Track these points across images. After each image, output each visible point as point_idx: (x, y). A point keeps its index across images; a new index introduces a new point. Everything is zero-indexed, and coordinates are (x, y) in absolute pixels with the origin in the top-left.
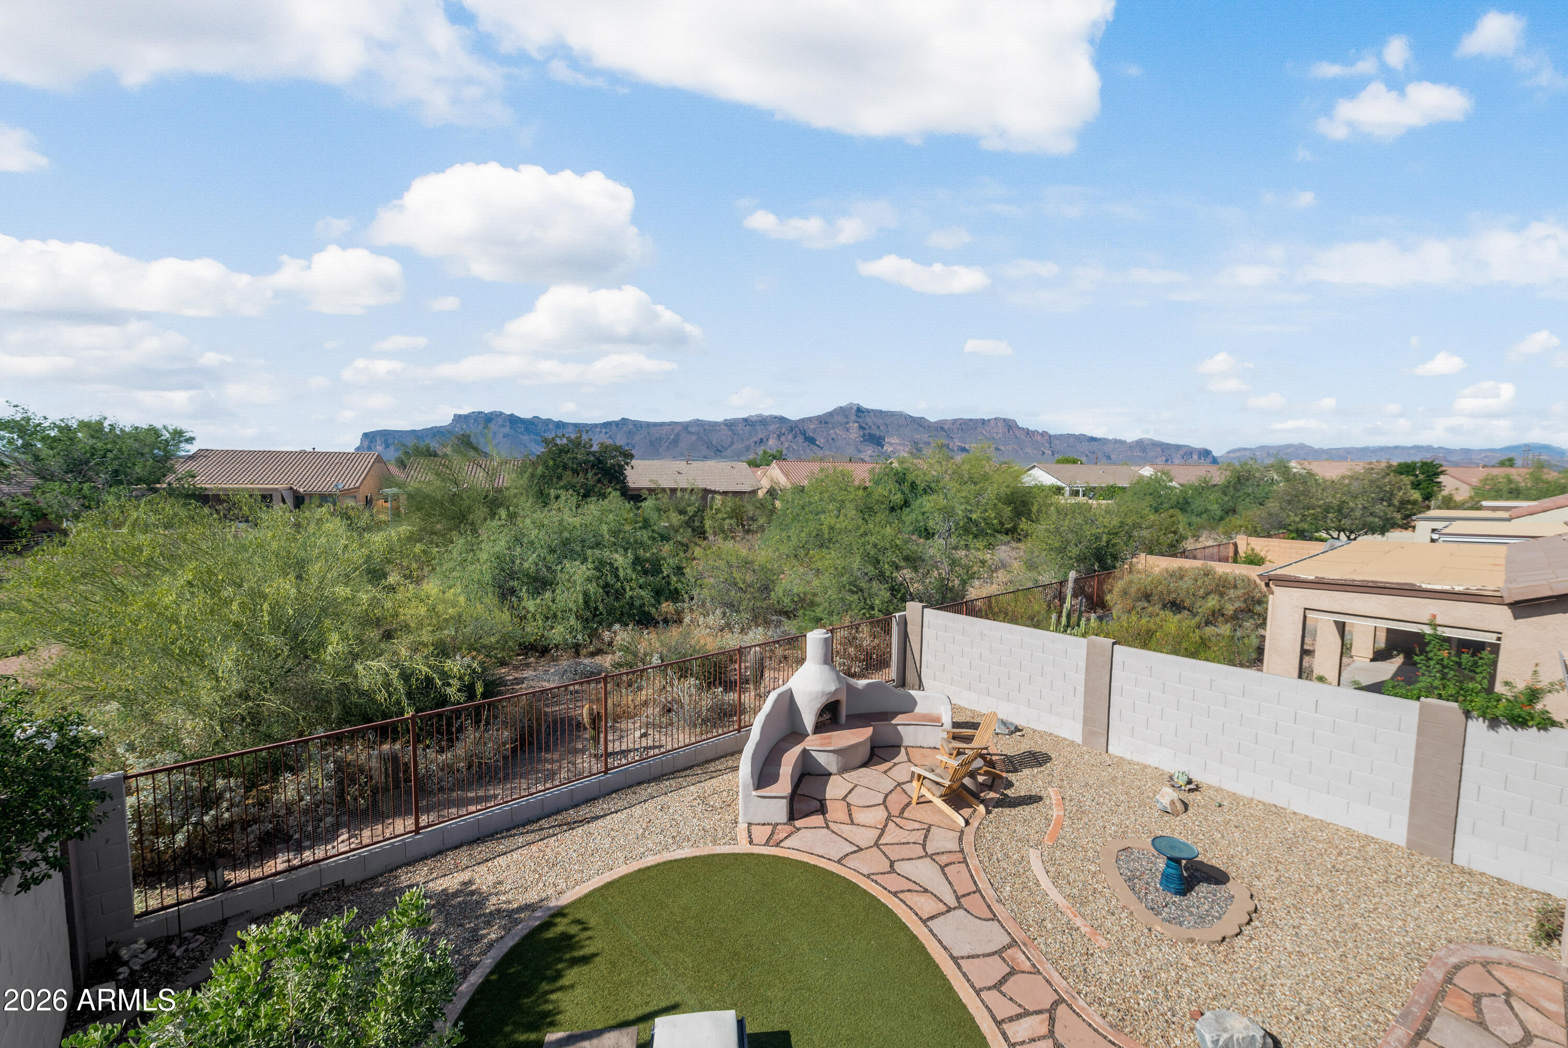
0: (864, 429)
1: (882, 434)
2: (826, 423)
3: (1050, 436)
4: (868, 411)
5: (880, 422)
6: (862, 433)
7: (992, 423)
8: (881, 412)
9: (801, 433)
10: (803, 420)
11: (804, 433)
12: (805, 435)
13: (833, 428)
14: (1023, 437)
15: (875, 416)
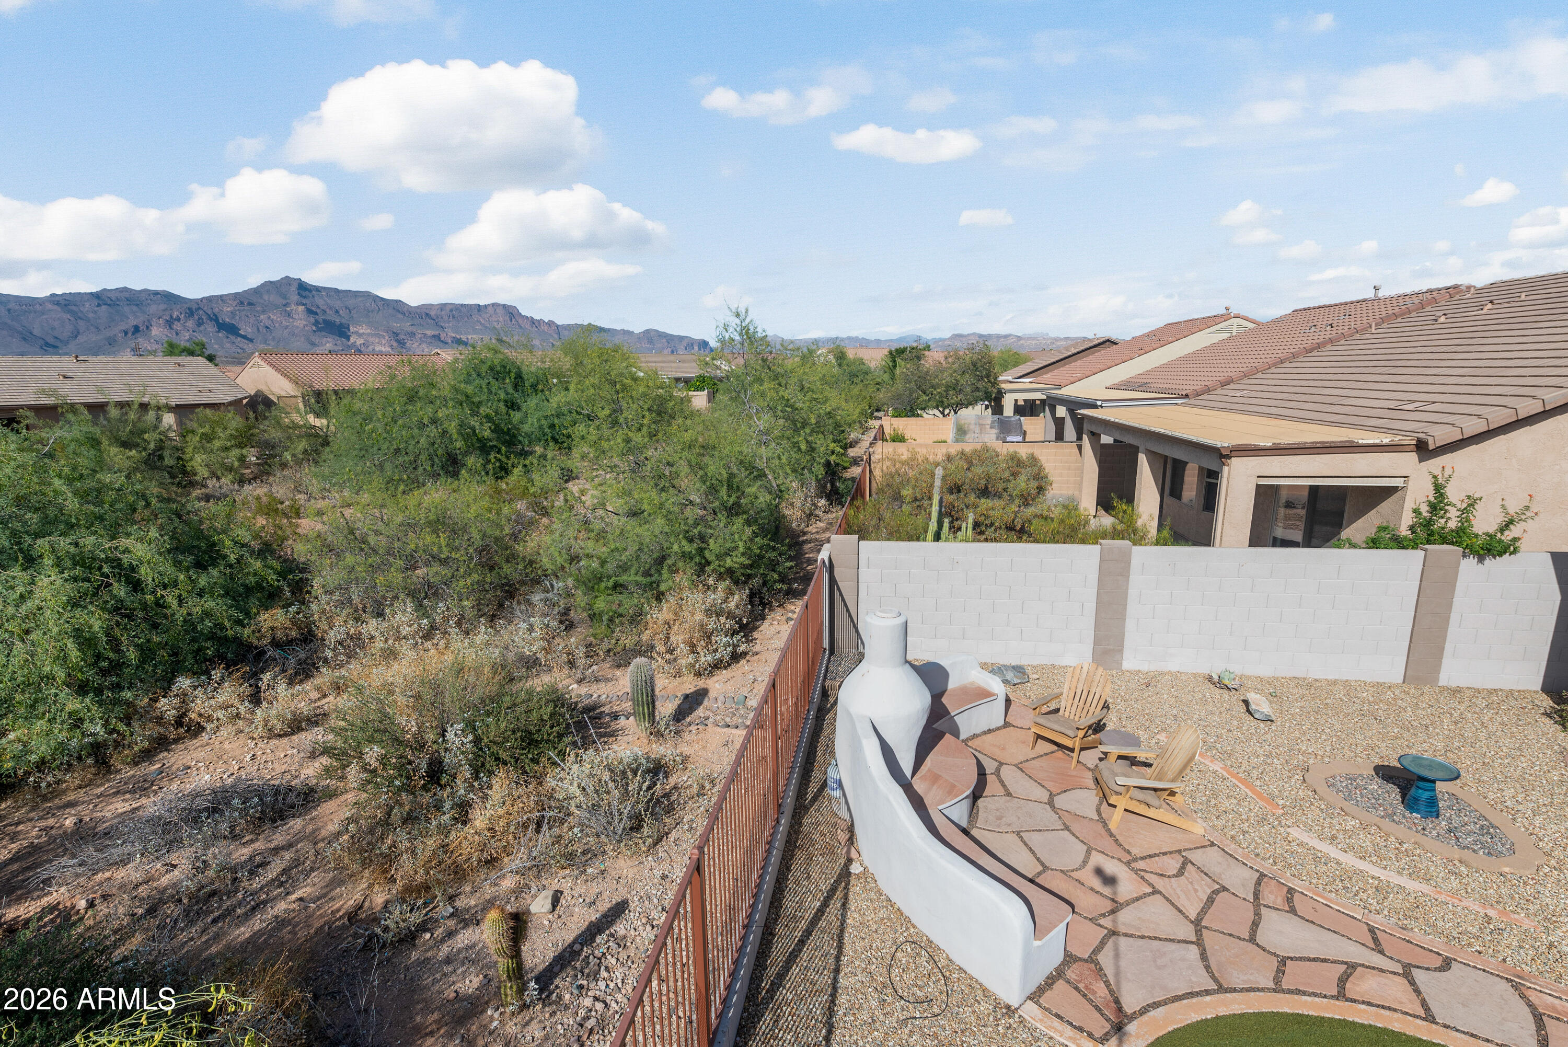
0: (316, 313)
1: (343, 321)
2: (250, 304)
3: (557, 326)
4: (318, 289)
5: (338, 304)
6: (312, 320)
7: (490, 309)
8: (337, 291)
9: (211, 319)
10: (210, 299)
11: (214, 319)
12: (217, 320)
13: (264, 312)
14: (528, 327)
15: (328, 296)
